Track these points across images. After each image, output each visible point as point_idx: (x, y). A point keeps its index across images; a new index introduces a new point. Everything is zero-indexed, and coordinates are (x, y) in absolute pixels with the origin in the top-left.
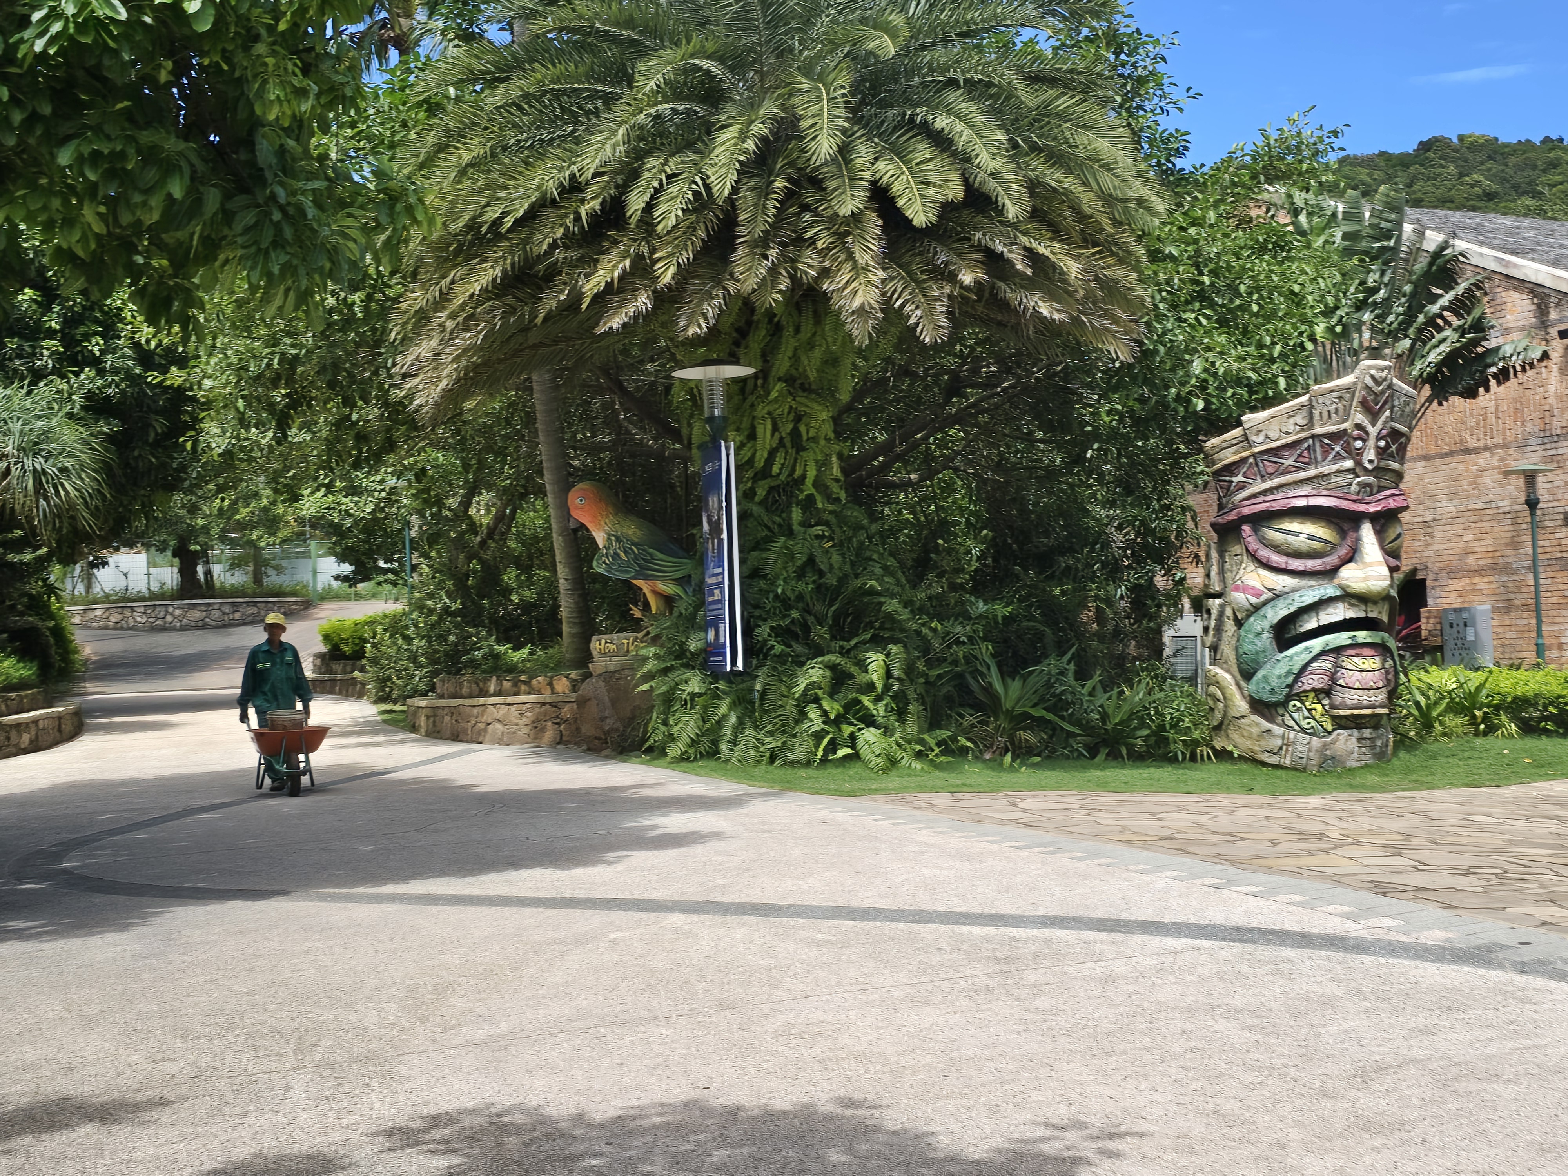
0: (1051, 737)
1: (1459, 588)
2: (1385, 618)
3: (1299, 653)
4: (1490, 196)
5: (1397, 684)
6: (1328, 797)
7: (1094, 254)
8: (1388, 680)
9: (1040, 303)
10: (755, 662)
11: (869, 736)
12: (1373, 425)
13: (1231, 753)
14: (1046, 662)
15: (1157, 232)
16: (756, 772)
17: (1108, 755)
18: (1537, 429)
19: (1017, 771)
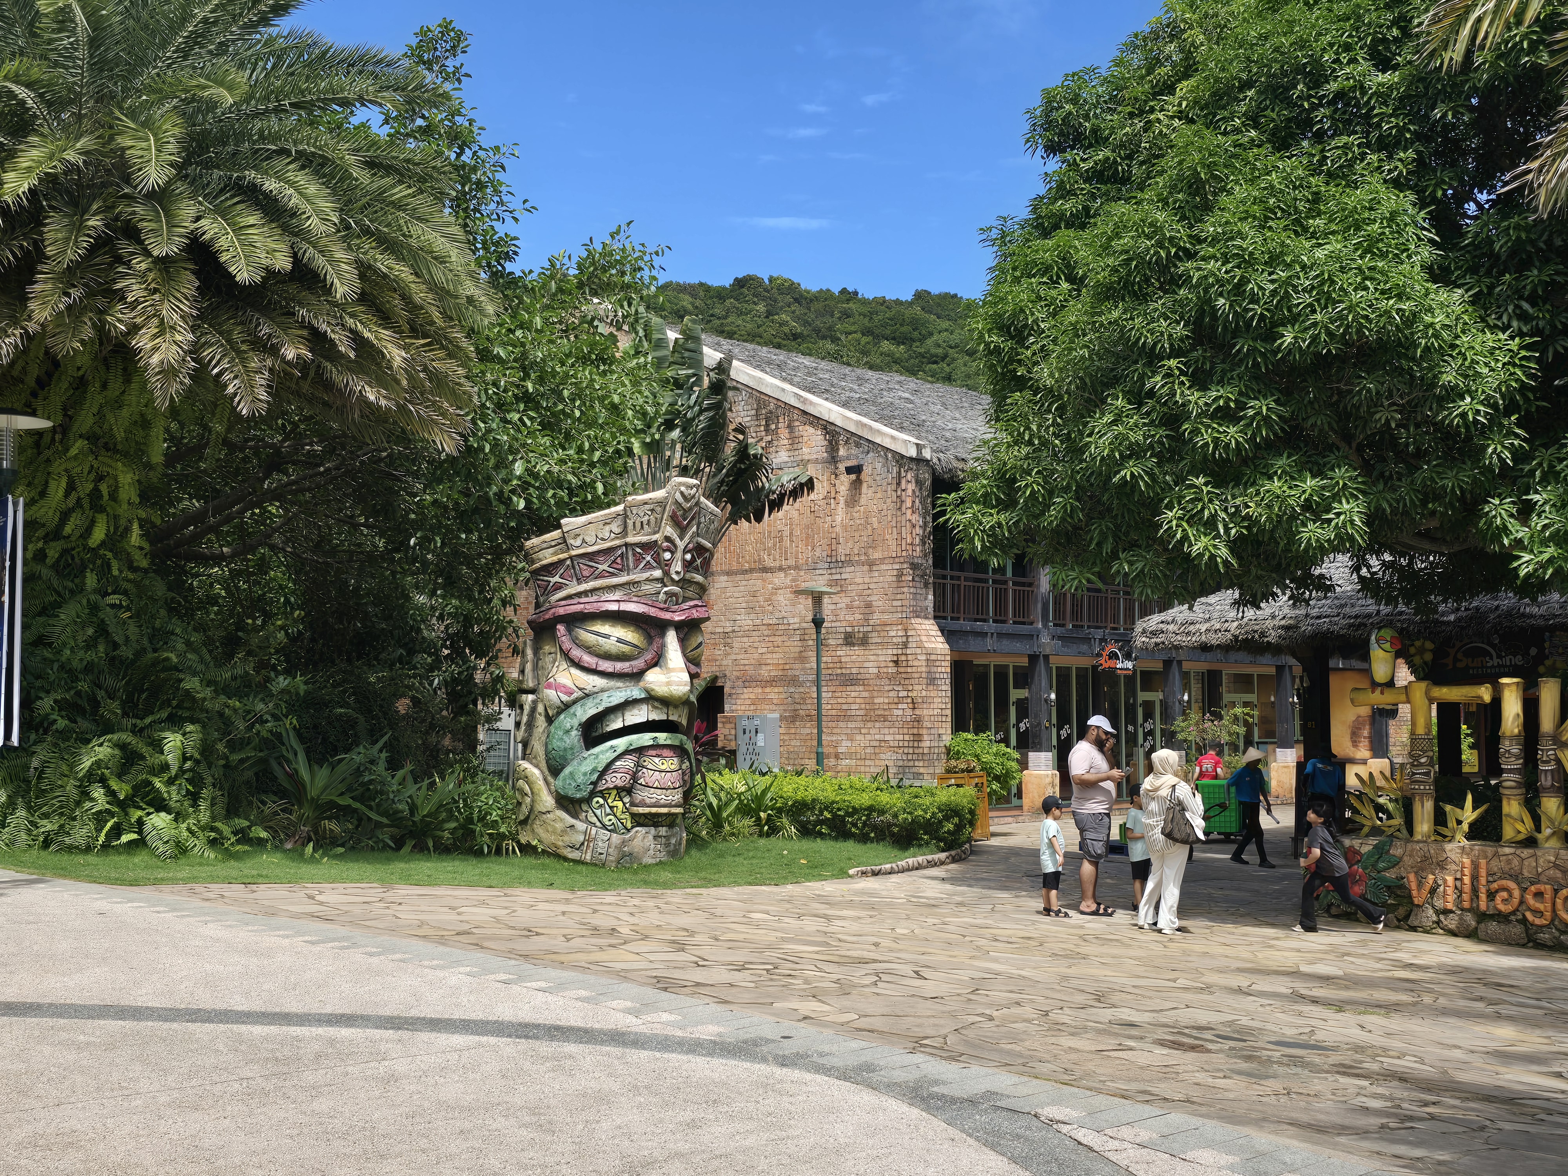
0: (357, 827)
1: (752, 696)
2: (684, 722)
3: (604, 752)
4: (795, 336)
5: (692, 786)
6: (623, 893)
7: (423, 346)
8: (684, 781)
9: (367, 388)
10: (33, 737)
11: (159, 821)
12: (681, 539)
13: (535, 848)
14: (357, 750)
15: (486, 332)
16: (26, 857)
17: (414, 847)
18: (825, 554)
19: (318, 862)
